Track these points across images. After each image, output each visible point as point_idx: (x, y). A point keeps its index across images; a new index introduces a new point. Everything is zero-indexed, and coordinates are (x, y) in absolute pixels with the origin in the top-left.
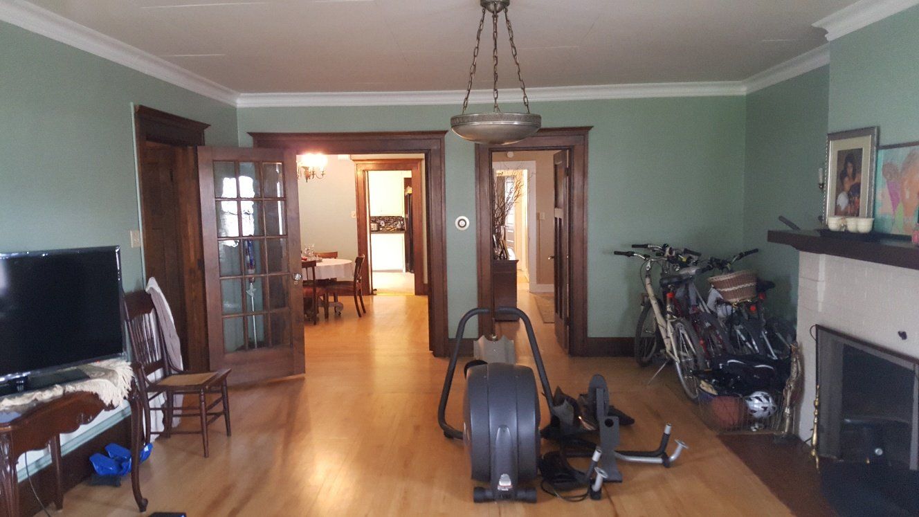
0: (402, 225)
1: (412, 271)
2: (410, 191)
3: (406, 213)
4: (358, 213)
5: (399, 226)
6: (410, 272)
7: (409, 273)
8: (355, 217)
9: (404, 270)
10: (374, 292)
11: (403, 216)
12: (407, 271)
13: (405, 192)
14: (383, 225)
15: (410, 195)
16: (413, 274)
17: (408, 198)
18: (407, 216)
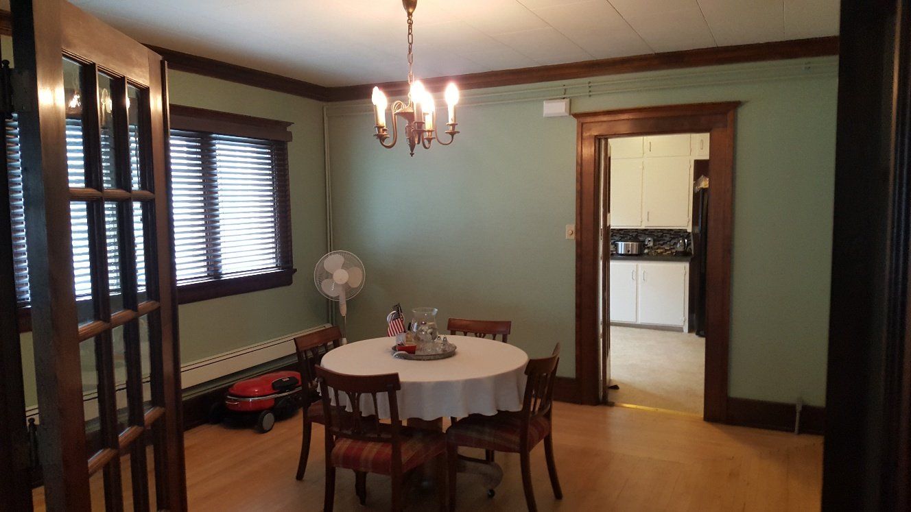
0: (686, 246)
1: (702, 333)
2: (704, 183)
3: (695, 223)
4: (580, 230)
5: (679, 247)
6: (698, 334)
7: (694, 335)
8: (573, 237)
9: (686, 329)
10: (612, 396)
11: (690, 230)
12: (691, 330)
13: (695, 184)
14: (651, 244)
15: (704, 190)
16: (703, 340)
17: (700, 199)
18: (697, 230)
